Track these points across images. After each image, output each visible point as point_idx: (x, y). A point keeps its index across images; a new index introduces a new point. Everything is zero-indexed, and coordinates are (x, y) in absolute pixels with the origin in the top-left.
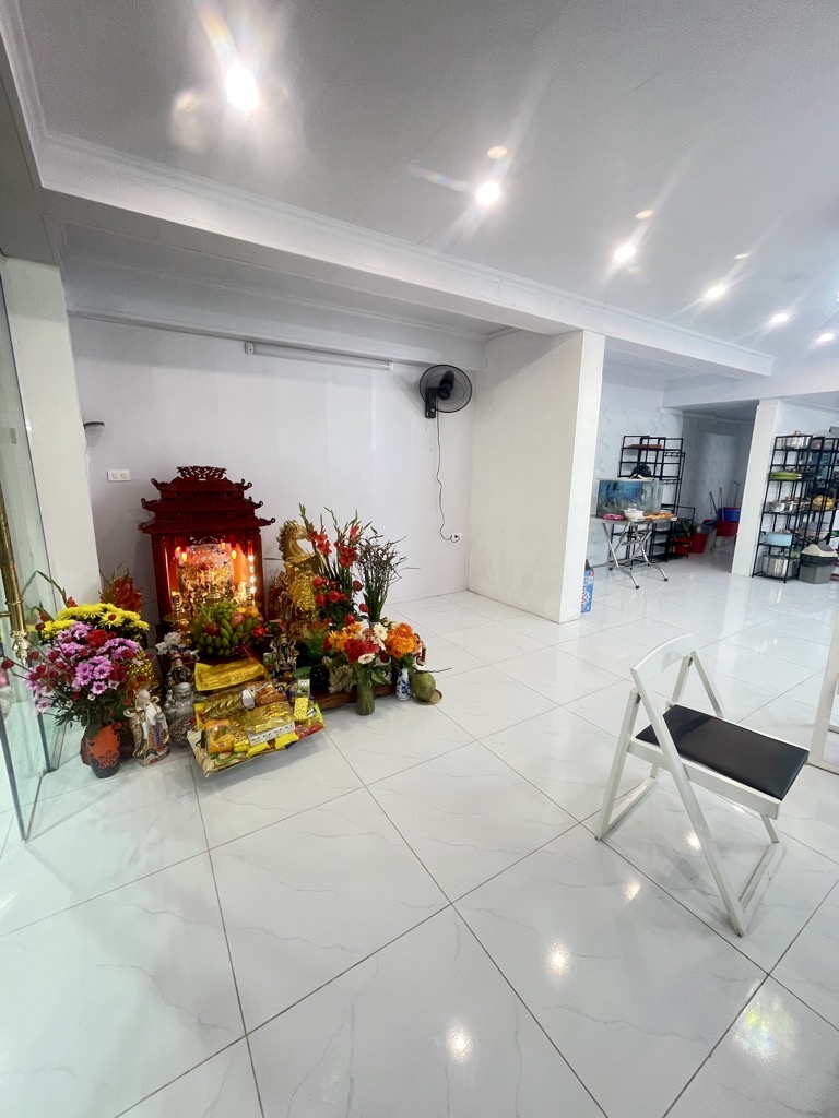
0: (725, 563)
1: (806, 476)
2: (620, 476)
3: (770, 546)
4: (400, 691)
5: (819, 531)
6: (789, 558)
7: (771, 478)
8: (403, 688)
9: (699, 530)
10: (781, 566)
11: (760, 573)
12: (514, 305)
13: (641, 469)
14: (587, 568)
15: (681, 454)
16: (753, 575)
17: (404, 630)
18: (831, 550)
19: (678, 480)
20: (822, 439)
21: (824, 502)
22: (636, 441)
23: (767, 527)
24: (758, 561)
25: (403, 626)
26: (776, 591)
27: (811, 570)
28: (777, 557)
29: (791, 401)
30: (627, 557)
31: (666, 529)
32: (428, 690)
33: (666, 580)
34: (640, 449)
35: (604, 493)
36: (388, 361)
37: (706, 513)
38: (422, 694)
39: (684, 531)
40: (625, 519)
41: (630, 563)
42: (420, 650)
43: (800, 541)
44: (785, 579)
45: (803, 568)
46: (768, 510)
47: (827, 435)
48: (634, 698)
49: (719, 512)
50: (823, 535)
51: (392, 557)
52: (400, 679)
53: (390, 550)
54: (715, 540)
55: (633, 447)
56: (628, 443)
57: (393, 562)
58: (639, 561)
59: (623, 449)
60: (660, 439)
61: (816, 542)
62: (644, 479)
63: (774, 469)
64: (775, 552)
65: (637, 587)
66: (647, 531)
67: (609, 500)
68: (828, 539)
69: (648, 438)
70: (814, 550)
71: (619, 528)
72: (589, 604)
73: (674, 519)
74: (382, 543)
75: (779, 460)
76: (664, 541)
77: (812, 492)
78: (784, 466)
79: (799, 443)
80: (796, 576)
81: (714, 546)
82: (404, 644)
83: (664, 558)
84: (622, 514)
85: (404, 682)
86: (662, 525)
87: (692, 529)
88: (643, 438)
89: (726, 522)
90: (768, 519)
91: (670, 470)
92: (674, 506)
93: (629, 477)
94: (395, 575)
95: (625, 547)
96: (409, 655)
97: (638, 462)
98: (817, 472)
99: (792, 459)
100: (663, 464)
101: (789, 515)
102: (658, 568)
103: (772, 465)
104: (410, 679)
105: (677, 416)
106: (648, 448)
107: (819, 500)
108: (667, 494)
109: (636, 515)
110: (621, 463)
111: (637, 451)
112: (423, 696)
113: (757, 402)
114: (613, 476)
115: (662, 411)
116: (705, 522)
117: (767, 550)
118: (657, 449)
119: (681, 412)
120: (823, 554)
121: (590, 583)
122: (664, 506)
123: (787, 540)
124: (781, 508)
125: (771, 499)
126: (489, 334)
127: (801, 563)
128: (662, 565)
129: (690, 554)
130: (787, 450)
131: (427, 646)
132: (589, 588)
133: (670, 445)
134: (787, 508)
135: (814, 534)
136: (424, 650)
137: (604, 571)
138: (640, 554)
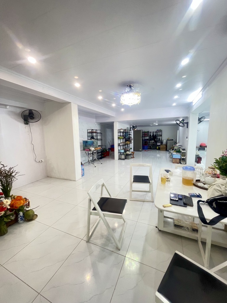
0: (113, 158)
1: (124, 138)
2: (88, 139)
3: (121, 153)
4: (20, 220)
5: (128, 148)
6: (124, 155)
7: (119, 138)
8: (21, 219)
9: (107, 150)
10: (123, 157)
11: (120, 159)
12: (49, 94)
13: (92, 138)
14: (82, 164)
15: (101, 133)
16: (119, 159)
17: (19, 198)
18: (130, 152)
19: (101, 140)
20: (125, 130)
21: (128, 142)
22: (91, 131)
23: (119, 149)
24: (119, 156)
25: (18, 197)
26: (123, 162)
27: (128, 157)
28: (122, 155)
29: (120, 122)
30: (93, 159)
31: (101, 151)
32: (31, 216)
33: (102, 164)
34: (92, 132)
35: (84, 144)
36: (6, 105)
37: (109, 146)
38: (29, 217)
39: (104, 151)
40: (90, 150)
41: (93, 161)
42: (28, 203)
43: (125, 151)
44: (124, 159)
45: (127, 157)
46: (119, 145)
47: (126, 129)
48: (89, 200)
49: (111, 146)
50: (129, 149)
51: (12, 173)
52: (19, 216)
53: (11, 171)
54: (111, 152)
55: (90, 132)
56: (89, 131)
57: (13, 174)
58: (95, 160)
59: (88, 133)
60: (96, 130)
61: (128, 151)
62: (93, 140)
63: (119, 136)
64: (122, 154)
65: (95, 167)
66: (96, 152)
67: (85, 146)
68: (130, 150)
69: (93, 130)
70: (128, 153)
71: (89, 153)
72: (84, 174)
73: (102, 149)
74: (7, 169)
75: (119, 135)
76: (101, 154)
77: (126, 141)
78: (120, 135)
79: (122, 131)
80: (126, 158)
81: (111, 154)
82: (19, 203)
83: (101, 158)
84: (89, 149)
85: (21, 216)
86: (99, 150)
87: (106, 151)
88: (92, 130)
89: (112, 148)
90: (119, 147)
91: (99, 137)
92: (101, 146)
93: (90, 139)
94: (15, 179)
95: (92, 157)
96: (22, 206)
97: (92, 136)
98: (126, 137)
99: (122, 134)
100: (97, 136)
101: (123, 146)
102: (100, 161)
103: (118, 135)
104: (24, 214)
105: (99, 125)
106: (94, 132)
107: (127, 142)
108: (99, 143)
109: (92, 149)
110: (88, 136)
111: (91, 133)
112: (30, 218)
113: (113, 122)
114: (86, 139)
115: (96, 123)
116: (109, 148)
117: (120, 154)
118: (96, 132)
119: (100, 124)
120: (129, 153)
121: (83, 168)
122: (99, 146)
123: (123, 151)
124: (121, 145)
125: (119, 143)
126: (45, 100)
127: (126, 155)
128: (101, 160)
129: (107, 157)
130: (120, 132)
131: (30, 200)
132: (83, 170)
133: (98, 131)
134: (122, 144)
135: (127, 149)
136: (29, 202)
137: (88, 164)
138: (95, 158)
